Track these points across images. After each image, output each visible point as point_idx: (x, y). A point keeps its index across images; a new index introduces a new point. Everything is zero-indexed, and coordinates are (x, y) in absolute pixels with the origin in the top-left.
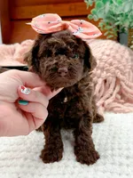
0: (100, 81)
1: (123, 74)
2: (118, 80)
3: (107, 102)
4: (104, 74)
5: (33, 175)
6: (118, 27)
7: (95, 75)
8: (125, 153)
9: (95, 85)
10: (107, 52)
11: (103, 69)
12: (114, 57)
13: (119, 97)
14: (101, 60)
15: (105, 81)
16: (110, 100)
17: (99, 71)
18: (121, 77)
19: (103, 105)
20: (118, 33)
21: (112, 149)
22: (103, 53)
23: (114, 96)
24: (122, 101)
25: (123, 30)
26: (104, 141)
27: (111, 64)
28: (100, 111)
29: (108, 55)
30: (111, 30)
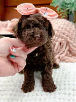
0: (57, 44)
1: (71, 39)
2: (68, 43)
3: (61, 56)
4: (60, 40)
5: (17, 100)
6: (68, 11)
7: (54, 40)
8: (72, 87)
9: (54, 46)
10: (62, 26)
11: (59, 36)
12: (66, 29)
13: (69, 53)
14: (58, 30)
15: (60, 44)
16: (63, 55)
17: (57, 38)
18: (70, 41)
19: (59, 58)
20: (68, 14)
21: (65, 85)
22: (59, 27)
23: (65, 52)
24: (71, 55)
25: (71, 12)
26: (60, 80)
27: (64, 34)
28: (57, 62)
29: (62, 28)
30: (64, 12)
